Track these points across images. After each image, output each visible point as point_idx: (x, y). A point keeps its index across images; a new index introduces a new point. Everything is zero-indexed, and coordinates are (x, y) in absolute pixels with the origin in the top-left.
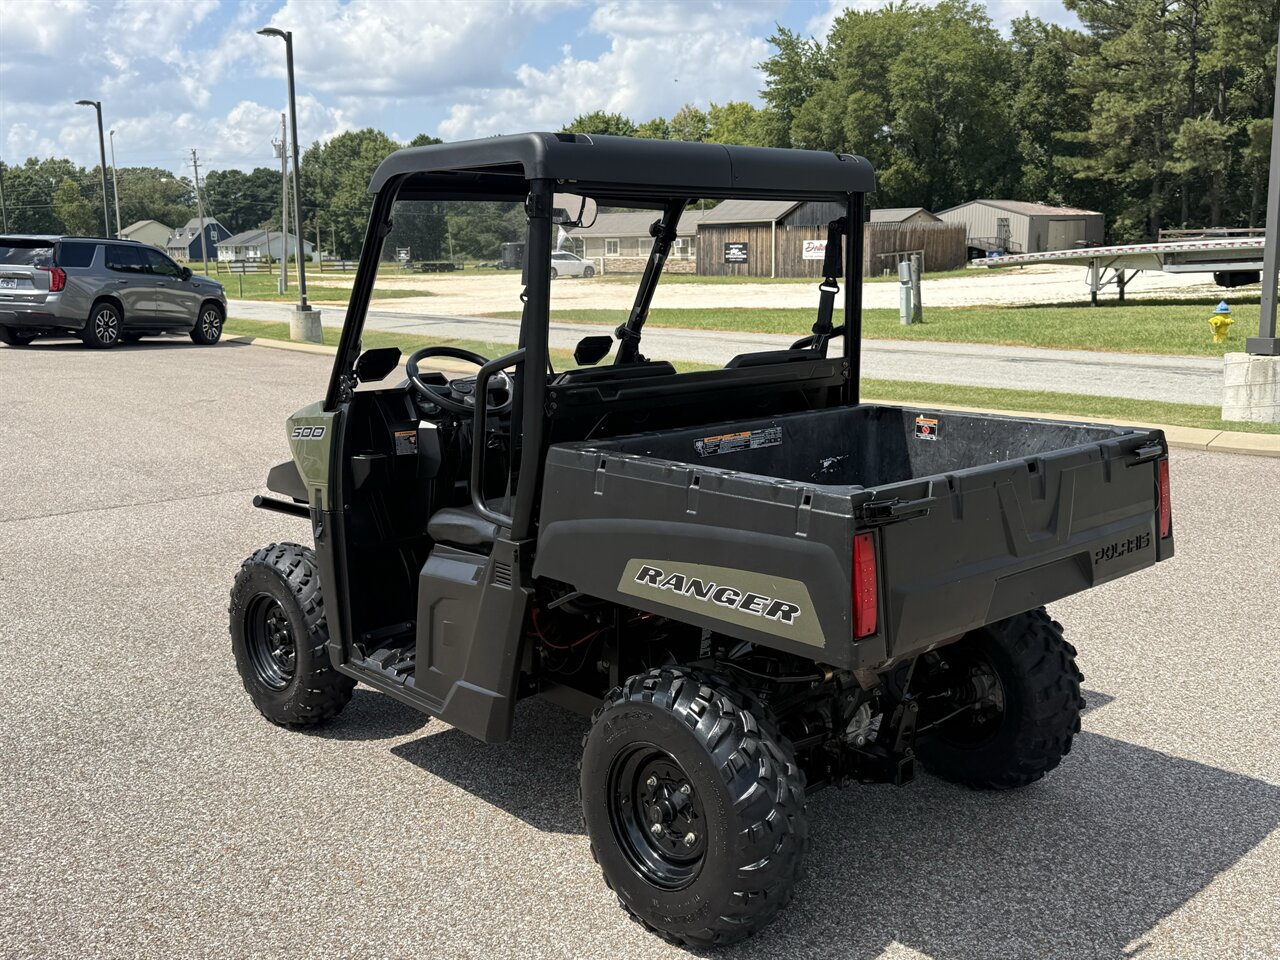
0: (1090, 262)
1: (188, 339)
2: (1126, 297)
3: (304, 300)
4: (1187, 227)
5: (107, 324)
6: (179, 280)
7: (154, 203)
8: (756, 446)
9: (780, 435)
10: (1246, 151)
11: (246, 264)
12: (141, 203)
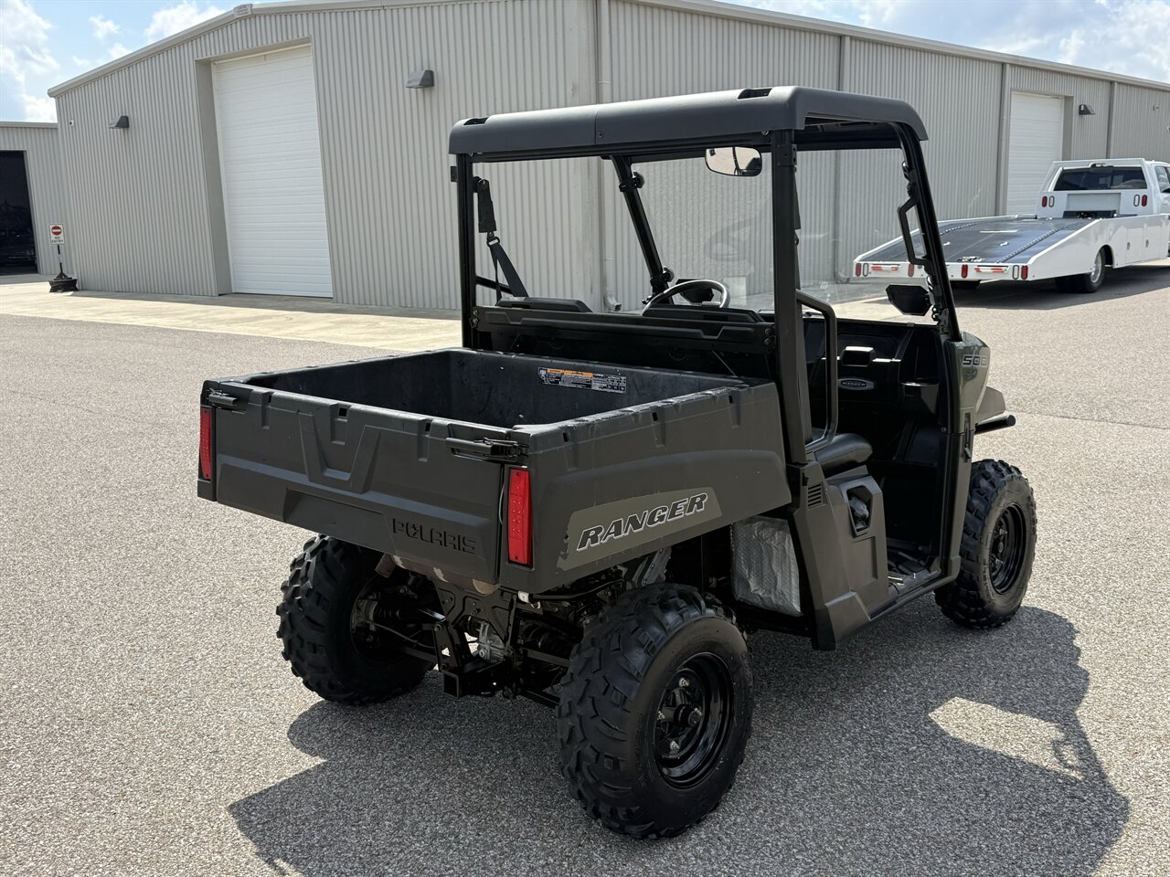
8: (597, 389)
9: (625, 385)
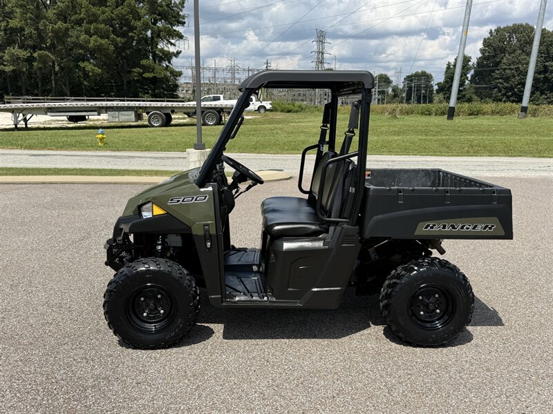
0: (12, 111)
2: (29, 126)
4: (12, 95)
10: (35, 64)
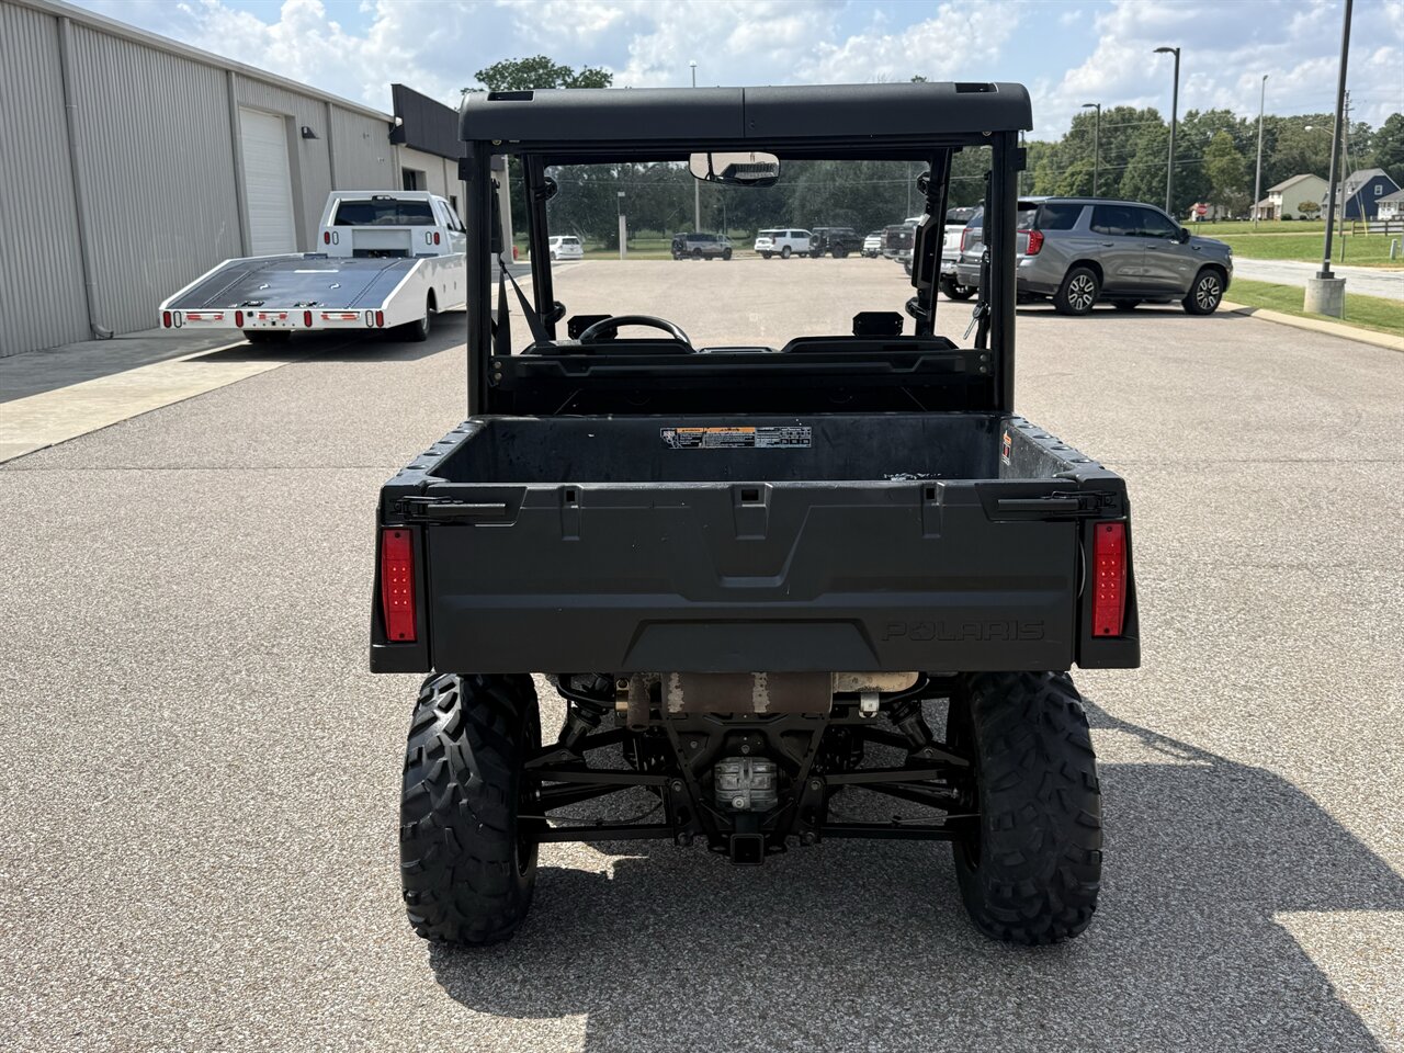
1: (1181, 308)
3: (1327, 266)
5: (1082, 289)
6: (1176, 242)
7: (1316, 154)
8: (765, 445)
9: (809, 437)
11: (1390, 224)
12: (1302, 154)
